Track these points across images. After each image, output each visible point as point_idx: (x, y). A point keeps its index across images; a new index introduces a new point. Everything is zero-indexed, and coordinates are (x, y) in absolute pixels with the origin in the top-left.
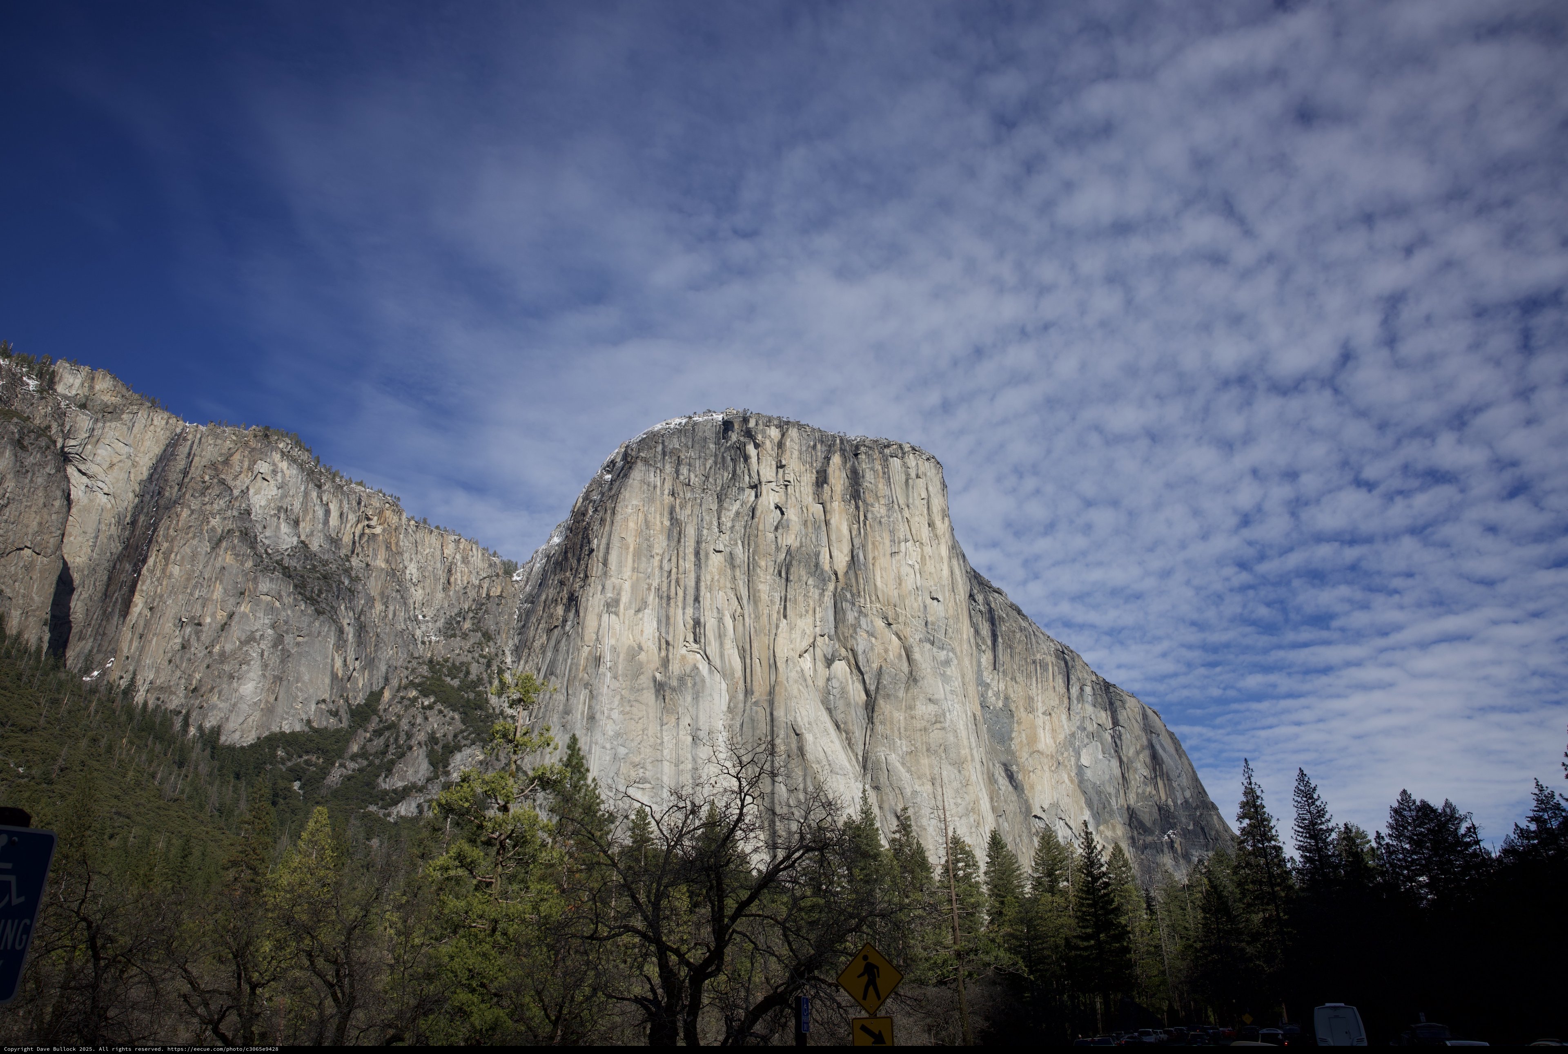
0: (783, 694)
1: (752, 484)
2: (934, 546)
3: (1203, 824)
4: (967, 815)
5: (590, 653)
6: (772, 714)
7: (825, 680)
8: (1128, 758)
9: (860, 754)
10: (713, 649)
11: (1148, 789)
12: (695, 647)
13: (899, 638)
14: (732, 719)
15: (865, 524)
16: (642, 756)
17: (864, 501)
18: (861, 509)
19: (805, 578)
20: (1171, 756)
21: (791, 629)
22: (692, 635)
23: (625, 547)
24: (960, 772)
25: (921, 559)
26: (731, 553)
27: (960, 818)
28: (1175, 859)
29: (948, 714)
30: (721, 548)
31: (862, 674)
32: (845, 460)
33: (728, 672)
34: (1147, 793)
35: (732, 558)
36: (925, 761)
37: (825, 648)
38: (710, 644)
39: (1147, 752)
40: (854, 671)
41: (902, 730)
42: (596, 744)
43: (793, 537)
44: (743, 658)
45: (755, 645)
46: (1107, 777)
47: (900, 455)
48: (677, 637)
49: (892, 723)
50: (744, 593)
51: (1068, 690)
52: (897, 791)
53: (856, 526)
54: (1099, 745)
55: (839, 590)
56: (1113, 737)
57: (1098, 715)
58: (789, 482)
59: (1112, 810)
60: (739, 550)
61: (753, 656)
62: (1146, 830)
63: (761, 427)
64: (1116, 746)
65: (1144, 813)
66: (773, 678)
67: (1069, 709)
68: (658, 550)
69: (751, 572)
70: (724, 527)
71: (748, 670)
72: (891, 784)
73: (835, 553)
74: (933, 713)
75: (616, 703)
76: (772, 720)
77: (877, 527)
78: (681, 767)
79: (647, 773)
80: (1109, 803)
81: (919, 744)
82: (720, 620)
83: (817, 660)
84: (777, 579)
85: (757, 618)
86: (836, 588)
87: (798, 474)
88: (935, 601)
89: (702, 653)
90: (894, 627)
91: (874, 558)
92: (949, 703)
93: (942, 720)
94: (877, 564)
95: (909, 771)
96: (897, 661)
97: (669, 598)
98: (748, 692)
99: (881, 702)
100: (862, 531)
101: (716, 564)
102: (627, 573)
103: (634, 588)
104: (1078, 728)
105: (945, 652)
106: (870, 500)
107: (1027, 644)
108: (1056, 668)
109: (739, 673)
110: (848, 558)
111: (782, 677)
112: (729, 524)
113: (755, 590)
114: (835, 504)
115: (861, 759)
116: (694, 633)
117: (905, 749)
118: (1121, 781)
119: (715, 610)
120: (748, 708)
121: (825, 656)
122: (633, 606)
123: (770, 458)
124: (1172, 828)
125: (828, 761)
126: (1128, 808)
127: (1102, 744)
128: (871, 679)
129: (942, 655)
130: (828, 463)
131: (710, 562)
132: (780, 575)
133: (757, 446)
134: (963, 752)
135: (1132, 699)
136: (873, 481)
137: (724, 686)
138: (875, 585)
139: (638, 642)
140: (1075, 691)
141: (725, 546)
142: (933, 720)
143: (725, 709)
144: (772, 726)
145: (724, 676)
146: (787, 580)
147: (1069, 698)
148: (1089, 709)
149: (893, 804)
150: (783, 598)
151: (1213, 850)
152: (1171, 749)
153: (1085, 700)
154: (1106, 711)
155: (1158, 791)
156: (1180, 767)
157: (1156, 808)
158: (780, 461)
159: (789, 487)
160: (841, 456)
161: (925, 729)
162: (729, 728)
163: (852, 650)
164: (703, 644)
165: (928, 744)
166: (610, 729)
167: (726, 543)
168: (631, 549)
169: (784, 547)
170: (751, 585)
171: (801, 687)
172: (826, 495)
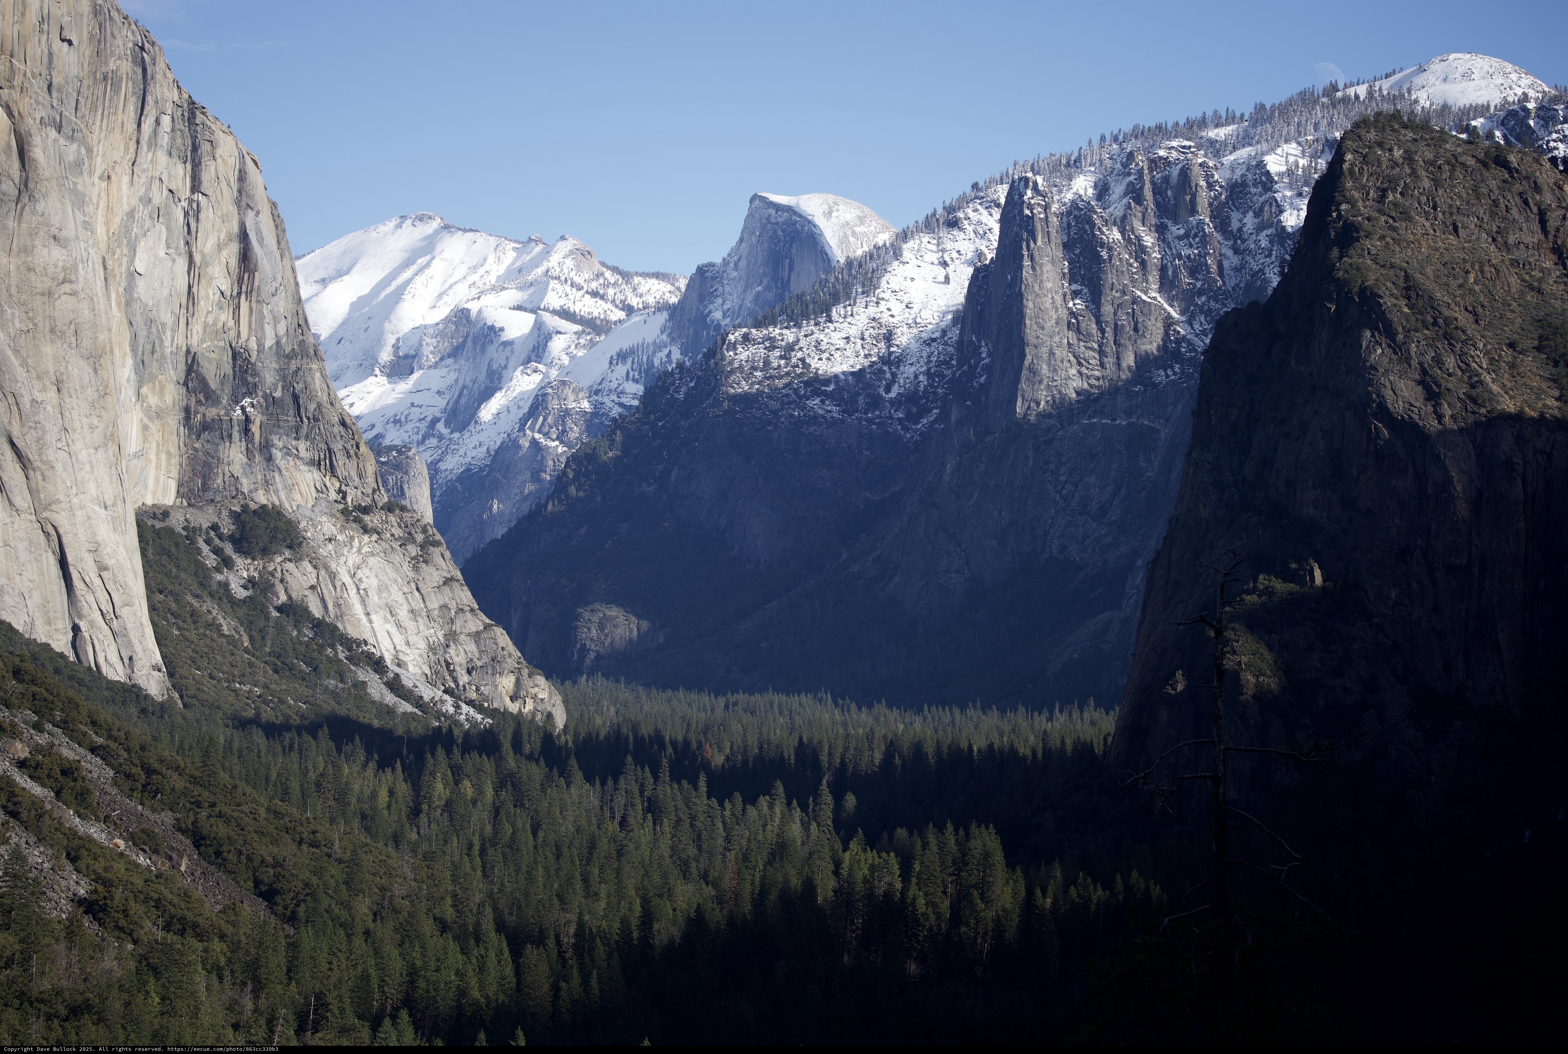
3: (299, 387)
8: (203, 256)
11: (224, 317)
13: (10, 114)
28: (249, 454)
29: (80, 266)
34: (220, 325)
36: (48, 350)
39: (234, 247)
41: (13, 290)
46: (166, 292)
51: (139, 125)
52: (12, 400)
54: (165, 230)
56: (186, 214)
57: (172, 172)
59: (163, 356)
62: (211, 397)
64: (189, 232)
65: (210, 362)
67: (134, 164)
74: (60, 264)
80: (162, 341)
81: (39, 319)
88: (66, 44)
90: (5, 93)
93: (73, 277)
95: (24, 364)
104: (141, 200)
105: (75, 146)
108: (130, 84)
118: (184, 302)
124: (249, 394)
126: (188, 352)
127: (169, 229)
129: (72, 151)
135: (229, 139)
140: (148, 125)
142: (61, 276)
147: (138, 142)
148: (162, 158)
149: (7, 421)
151: (307, 437)
153: (159, 144)
154: (185, 163)
155: (238, 322)
156: (279, 276)
157: (230, 354)
161: (50, 294)
165: (52, 319)
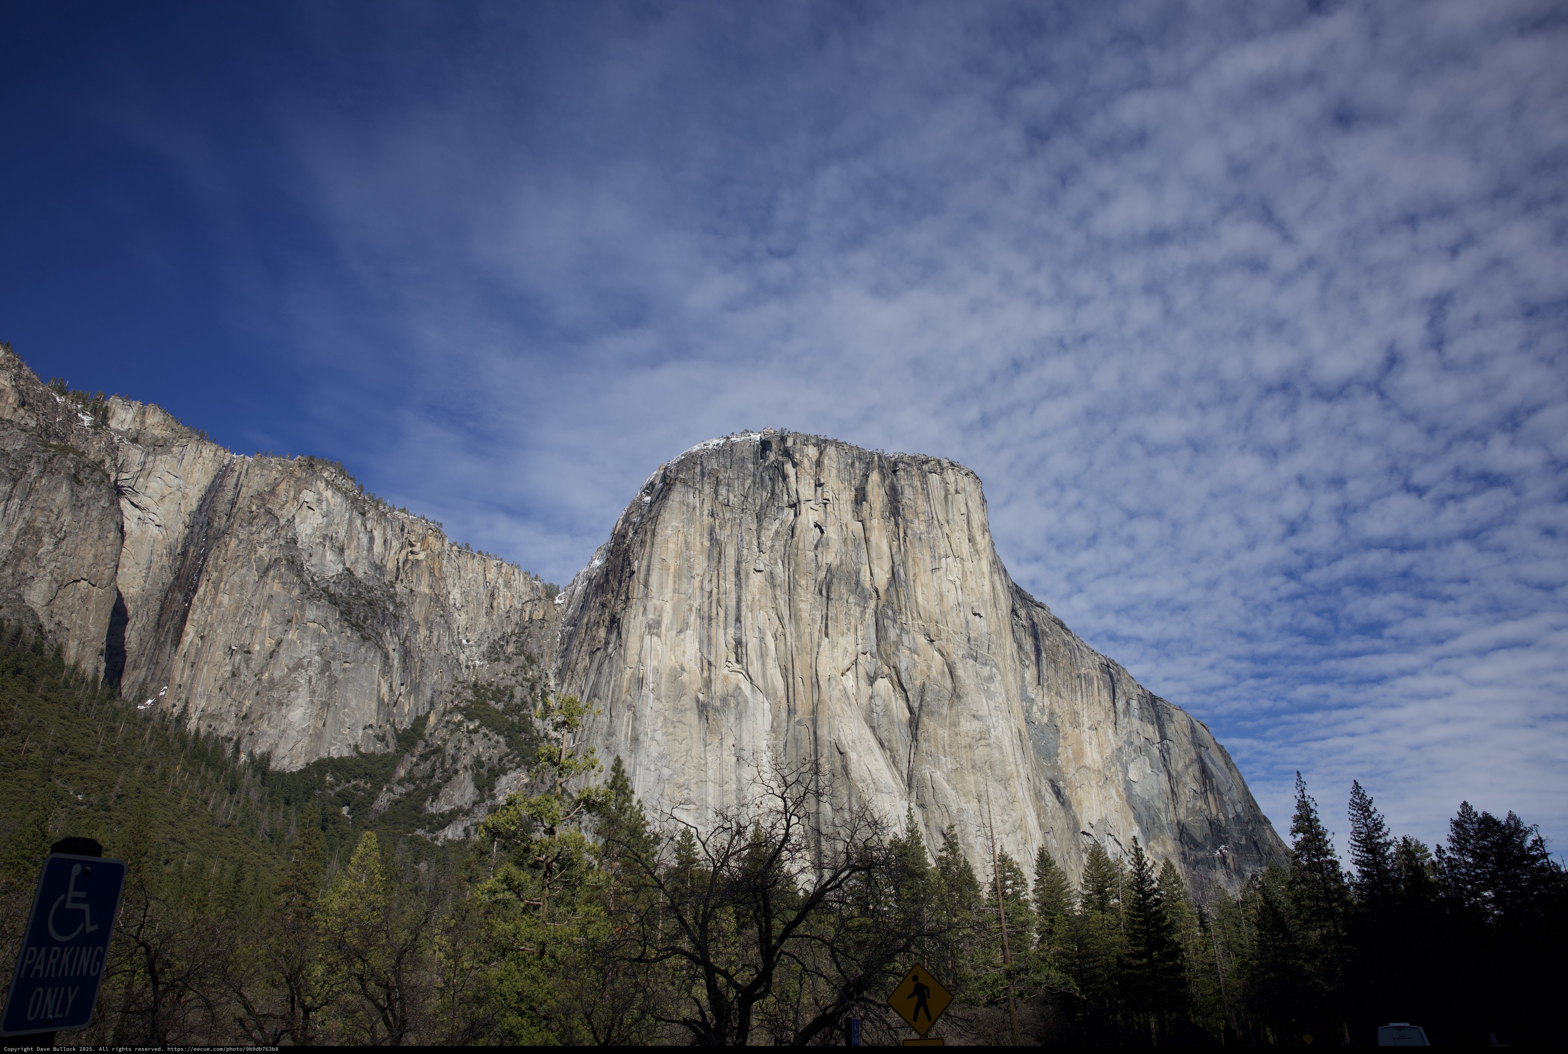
0: (826, 713)
1: (791, 503)
2: (975, 561)
3: (1256, 838)
4: (1014, 832)
5: (633, 674)
6: (815, 733)
7: (868, 698)
8: (1177, 772)
9: (905, 772)
10: (755, 669)
11: (1198, 804)
12: (737, 667)
13: (942, 655)
14: (776, 739)
15: (905, 541)
16: (687, 777)
17: (904, 518)
18: (901, 526)
19: (846, 597)
20: (1220, 769)
21: (833, 647)
22: (734, 655)
23: (665, 568)
24: (1006, 788)
25: (962, 574)
26: (771, 573)
27: (1008, 835)
28: (1228, 875)
29: (992, 730)
30: (762, 567)
31: (905, 691)
32: (883, 477)
33: (771, 692)
34: (1197, 808)
35: (773, 577)
36: (970, 778)
37: (867, 666)
38: (752, 664)
39: (1196, 766)
40: (897, 688)
41: (947, 748)
42: (640, 765)
43: (833, 555)
44: (785, 677)
45: (797, 664)
46: (1156, 792)
47: (939, 471)
48: (719, 657)
49: (936, 740)
50: (785, 612)
51: (1114, 704)
52: (943, 809)
53: (896, 543)
54: (1147, 759)
55: (880, 607)
56: (1161, 751)
57: (1146, 729)
58: (828, 500)
59: (1161, 825)
60: (779, 569)
61: (796, 675)
62: (1197, 846)
63: (798, 446)
64: (1165, 760)
65: (1195, 827)
66: (816, 697)
67: (1115, 724)
68: (698, 570)
69: (792, 591)
70: (764, 547)
71: (791, 690)
72: (937, 802)
73: (876, 571)
74: (978, 730)
75: (660, 724)
76: (816, 739)
77: (917, 543)
78: (725, 788)
79: (692, 793)
80: (1159, 818)
81: (964, 761)
82: (762, 640)
83: (860, 678)
84: (818, 597)
85: (799, 637)
86: (877, 606)
87: (836, 492)
88: (977, 617)
89: (744, 673)
90: (936, 643)
91: (915, 575)
92: (994, 719)
93: (987, 736)
94: (918, 580)
95: (954, 788)
96: (940, 677)
97: (710, 619)
98: (791, 711)
99: (925, 719)
100: (902, 547)
101: (756, 584)
102: (668, 594)
103: (675, 609)
104: (1125, 742)
105: (988, 668)
106: (910, 517)
107: (1071, 658)
108: (1101, 682)
109: (781, 692)
110: (888, 576)
111: (825, 696)
112: (769, 544)
113: (796, 609)
114: (875, 522)
115: (906, 777)
116: (736, 653)
117: (950, 766)
118: (1170, 796)
119: (757, 630)
120: (791, 727)
121: (867, 674)
122: (675, 627)
123: (808, 477)
124: (1224, 843)
125: (873, 779)
126: (1179, 823)
127: (1150, 758)
128: (914, 696)
129: (986, 671)
130: (867, 481)
131: (751, 582)
132: (821, 593)
133: (795, 465)
134: (1009, 768)
135: (1180, 713)
136: (912, 498)
137: (767, 705)
138: (916, 602)
139: (680, 663)
140: (1121, 705)
141: (765, 565)
142: (978, 737)
143: (768, 728)
144: (816, 745)
145: (767, 696)
146: (828, 598)
147: (1115, 712)
148: (1136, 723)
149: (939, 822)
150: (824, 616)
151: (1266, 865)
152: (1221, 763)
153: (1132, 713)
154: (1153, 724)
155: (1208, 806)
156: (1230, 781)
157: (1207, 823)
158: (819, 479)
159: (828, 506)
160: (879, 473)
161: (970, 746)
162: (773, 747)
163: (894, 667)
164: (745, 664)
165: (974, 761)
166: (654, 751)
167: (767, 562)
168: (672, 570)
169: (824, 565)
170: (792, 604)
171: (844, 706)
172: (865, 513)
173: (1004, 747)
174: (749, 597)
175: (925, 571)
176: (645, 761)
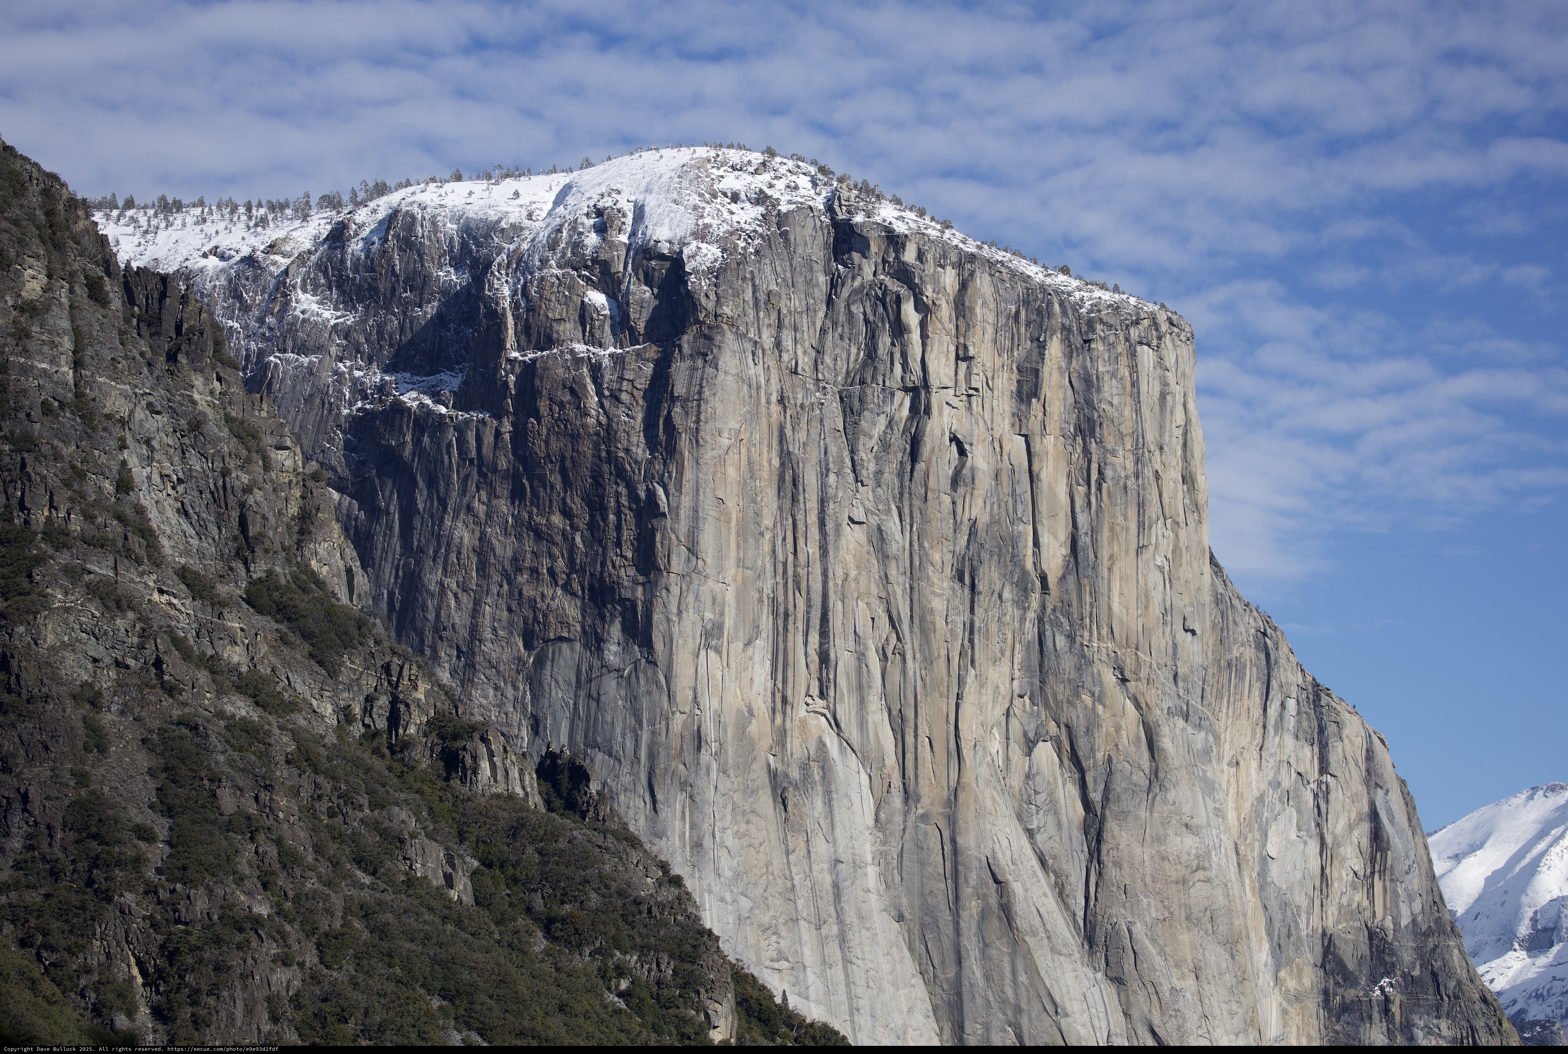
0: (972, 808)
1: (910, 385)
2: (1192, 524)
3: (1437, 965)
5: (685, 723)
6: (953, 841)
7: (1023, 778)
8: (1335, 837)
9: (1080, 914)
10: (846, 711)
12: (820, 704)
13: (1138, 706)
14: (884, 843)
15: (1099, 489)
16: (772, 913)
17: (1100, 443)
18: (1094, 458)
19: (997, 587)
20: (1400, 832)
21: (981, 686)
22: (817, 683)
23: (723, 517)
24: (1233, 956)
25: (1174, 552)
26: (879, 529)
28: (1389, 1034)
29: (1213, 853)
30: (859, 515)
31: (1082, 771)
32: (1070, 352)
33: (873, 758)
34: (1355, 905)
35: (882, 539)
36: (1185, 937)
37: (1025, 720)
38: (842, 700)
39: (1365, 828)
40: (1066, 761)
41: (1148, 880)
42: (710, 892)
43: (980, 502)
44: (900, 735)
45: (922, 713)
46: (1299, 875)
47: (1155, 343)
48: (797, 687)
49: (1132, 866)
50: (903, 609)
51: (1265, 710)
52: (1151, 989)
53: (1082, 489)
54: (1295, 813)
55: (1049, 611)
56: (1316, 796)
57: (1300, 755)
58: (976, 390)
59: (1299, 939)
60: (893, 525)
61: (920, 732)
62: (1349, 979)
63: (930, 267)
64: (1319, 814)
65: (1346, 942)
66: (954, 775)
67: (1261, 749)
68: (768, 522)
69: (917, 572)
70: (864, 472)
71: (910, 757)
72: (1141, 977)
73: (1045, 538)
74: (1194, 852)
75: (729, 817)
76: (955, 852)
77: (1119, 498)
78: (824, 931)
79: (782, 941)
80: (1297, 925)
81: (1174, 907)
82: (861, 657)
83: (1011, 741)
84: (957, 586)
85: (928, 661)
86: (1043, 607)
87: (989, 375)
88: (1189, 634)
89: (831, 717)
90: (1131, 685)
91: (1111, 557)
93: (1206, 864)
94: (1116, 569)
95: (1162, 953)
96: (1133, 749)
97: (786, 616)
98: (909, 796)
99: (1112, 826)
100: (1093, 499)
101: (851, 547)
102: (731, 571)
103: (740, 598)
104: (1270, 784)
105: (1202, 734)
106: (1110, 442)
108: (1254, 670)
109: (891, 760)
110: (1065, 551)
111: (969, 777)
112: (872, 467)
113: (923, 608)
114: (1049, 440)
115: (1082, 923)
116: (820, 680)
117: (1154, 914)
118: (1318, 884)
119: (851, 637)
120: (909, 824)
121: (1025, 734)
122: (741, 634)
123: (945, 339)
124: (1388, 973)
125: (1047, 931)
126: (1324, 934)
127: (1299, 812)
128: (1095, 781)
129: (1200, 739)
130: (1042, 355)
131: (843, 542)
132: (961, 579)
133: (920, 306)
134: (1237, 923)
135: (1355, 719)
136: (1116, 401)
137: (866, 779)
138: (1110, 608)
139: (747, 701)
140: (1273, 710)
141: (868, 512)
142: (1195, 864)
143: (871, 823)
144: (956, 863)
145: (864, 760)
146: (973, 587)
147: (1264, 727)
148: (1289, 741)
149: (1146, 1009)
150: (968, 625)
153: (1286, 727)
154: (1312, 745)
155: (1372, 901)
156: (1412, 854)
157: (1366, 934)
158: (966, 348)
159: (974, 399)
160: (1062, 341)
161: (1184, 882)
162: (881, 857)
163: (1067, 726)
164: (831, 700)
165: (1187, 906)
166: (727, 865)
167: (870, 505)
168: (734, 523)
169: (966, 522)
170: (916, 597)
171: (995, 794)
172: (1034, 423)
173: (1229, 884)
174: (840, 573)
175: (1127, 552)
176: (716, 889)
